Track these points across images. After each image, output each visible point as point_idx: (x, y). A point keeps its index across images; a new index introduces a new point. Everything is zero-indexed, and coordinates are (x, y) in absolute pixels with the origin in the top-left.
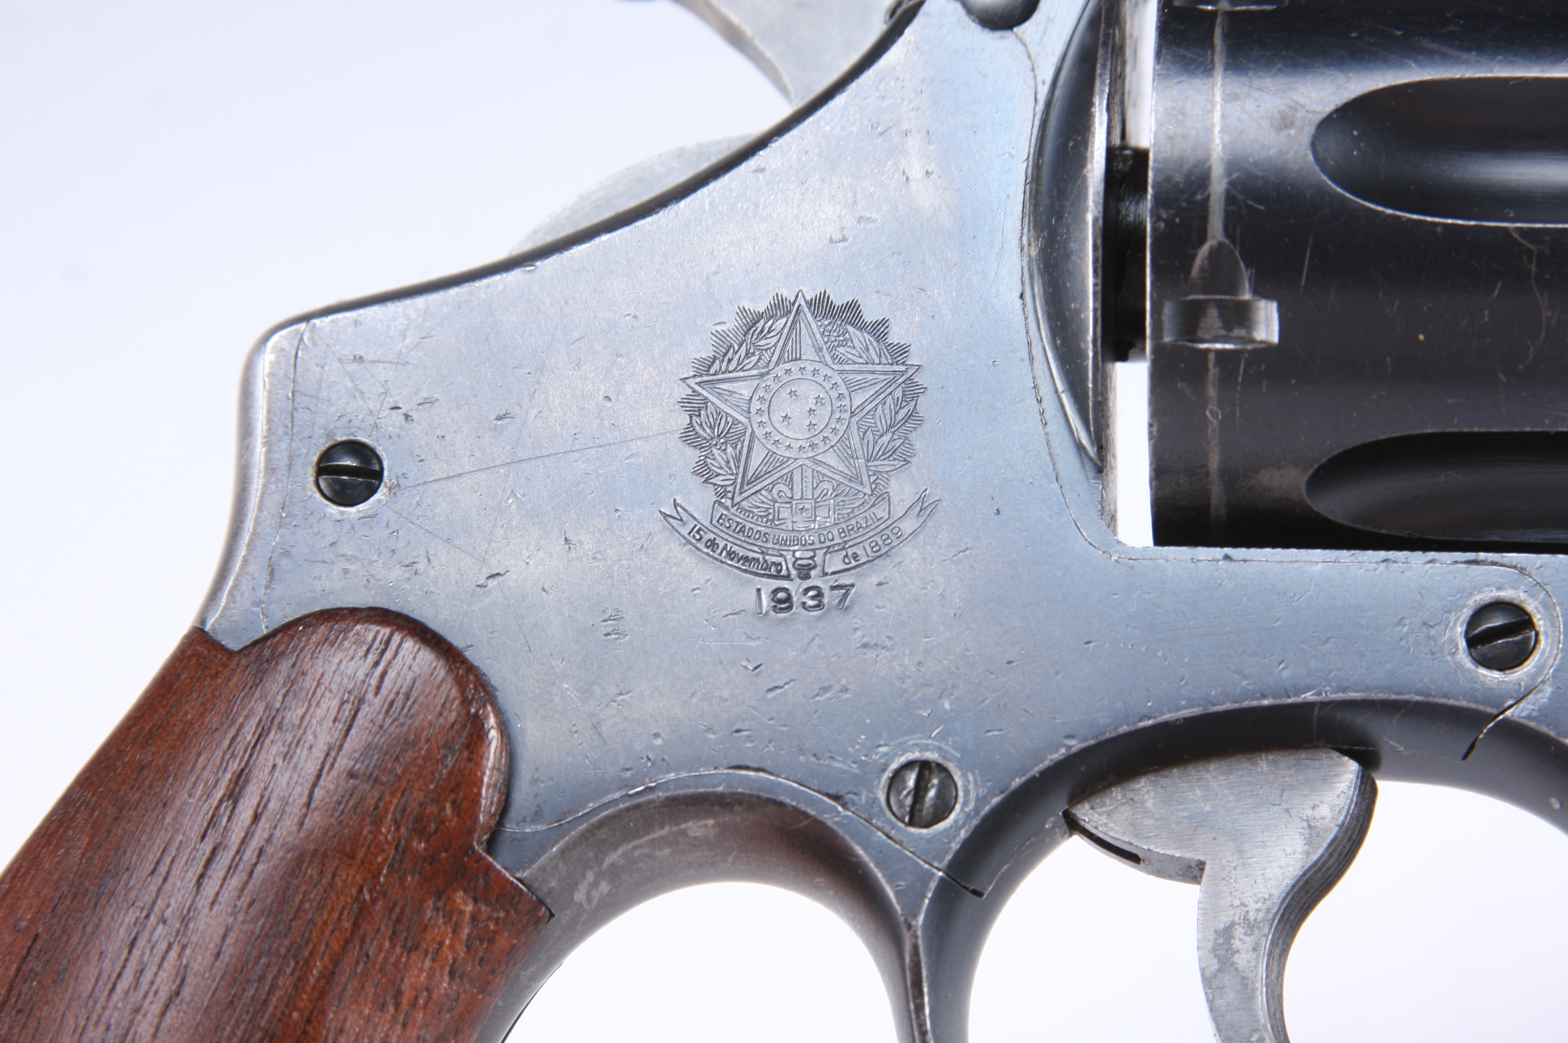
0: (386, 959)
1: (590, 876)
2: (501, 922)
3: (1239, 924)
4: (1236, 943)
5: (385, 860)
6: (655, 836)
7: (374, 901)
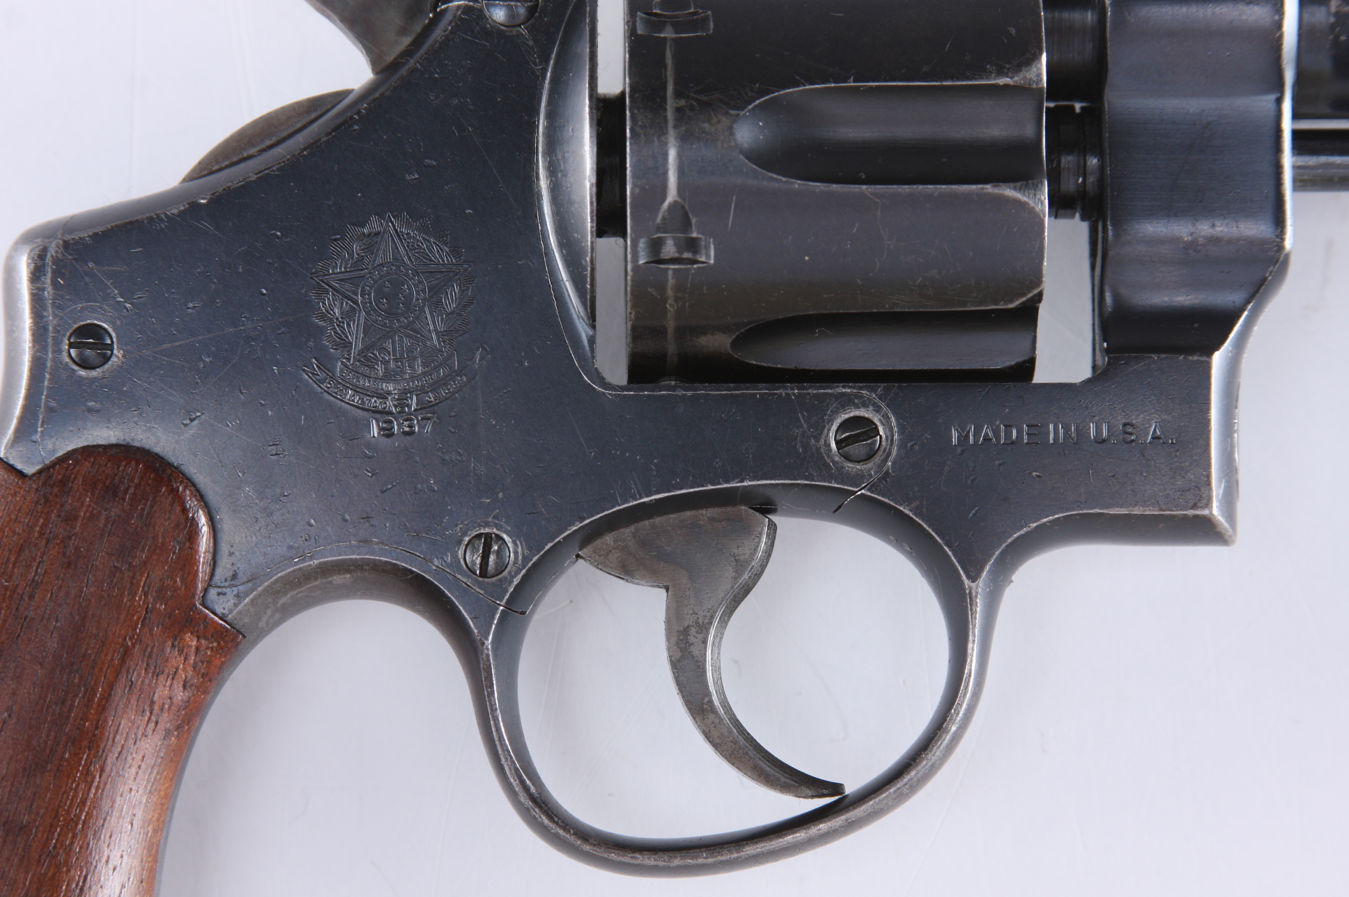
0: (143, 682)
1: (269, 612)
2: (214, 649)
3: (693, 626)
4: (692, 639)
5: (139, 618)
6: (311, 585)
7: (134, 645)
